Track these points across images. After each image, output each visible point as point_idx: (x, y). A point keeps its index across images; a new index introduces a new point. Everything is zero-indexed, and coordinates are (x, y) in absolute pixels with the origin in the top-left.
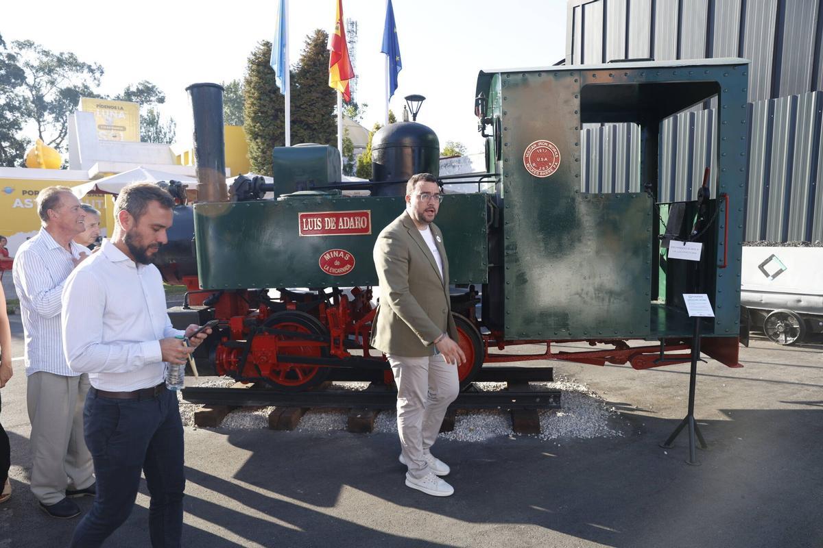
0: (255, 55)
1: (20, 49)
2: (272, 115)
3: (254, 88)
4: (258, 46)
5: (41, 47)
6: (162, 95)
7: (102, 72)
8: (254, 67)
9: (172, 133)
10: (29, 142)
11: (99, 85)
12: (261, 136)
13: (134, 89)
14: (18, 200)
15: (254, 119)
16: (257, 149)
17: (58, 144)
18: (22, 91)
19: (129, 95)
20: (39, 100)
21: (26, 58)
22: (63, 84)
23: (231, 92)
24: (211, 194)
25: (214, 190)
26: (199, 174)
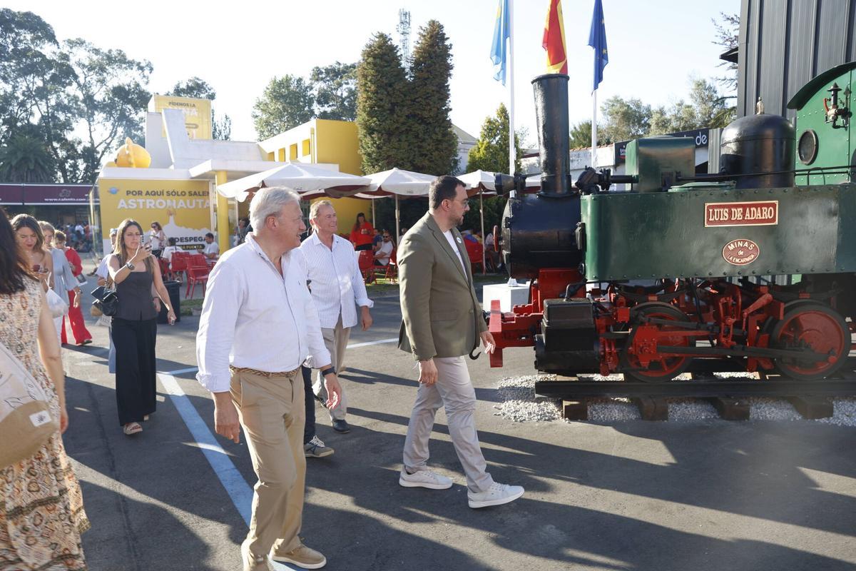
0: (370, 47)
1: (71, 48)
2: (388, 110)
3: (370, 81)
4: (373, 38)
5: (92, 46)
6: (212, 91)
7: (151, 69)
8: (370, 60)
9: (228, 130)
10: (80, 143)
11: (147, 83)
12: (377, 131)
13: (183, 86)
14: (122, 201)
15: (370, 114)
16: (372, 145)
17: (109, 144)
18: (72, 90)
19: (178, 92)
20: (89, 99)
21: (79, 57)
22: (112, 83)
23: (283, 88)
24: (559, 186)
25: (562, 182)
26: (550, 165)
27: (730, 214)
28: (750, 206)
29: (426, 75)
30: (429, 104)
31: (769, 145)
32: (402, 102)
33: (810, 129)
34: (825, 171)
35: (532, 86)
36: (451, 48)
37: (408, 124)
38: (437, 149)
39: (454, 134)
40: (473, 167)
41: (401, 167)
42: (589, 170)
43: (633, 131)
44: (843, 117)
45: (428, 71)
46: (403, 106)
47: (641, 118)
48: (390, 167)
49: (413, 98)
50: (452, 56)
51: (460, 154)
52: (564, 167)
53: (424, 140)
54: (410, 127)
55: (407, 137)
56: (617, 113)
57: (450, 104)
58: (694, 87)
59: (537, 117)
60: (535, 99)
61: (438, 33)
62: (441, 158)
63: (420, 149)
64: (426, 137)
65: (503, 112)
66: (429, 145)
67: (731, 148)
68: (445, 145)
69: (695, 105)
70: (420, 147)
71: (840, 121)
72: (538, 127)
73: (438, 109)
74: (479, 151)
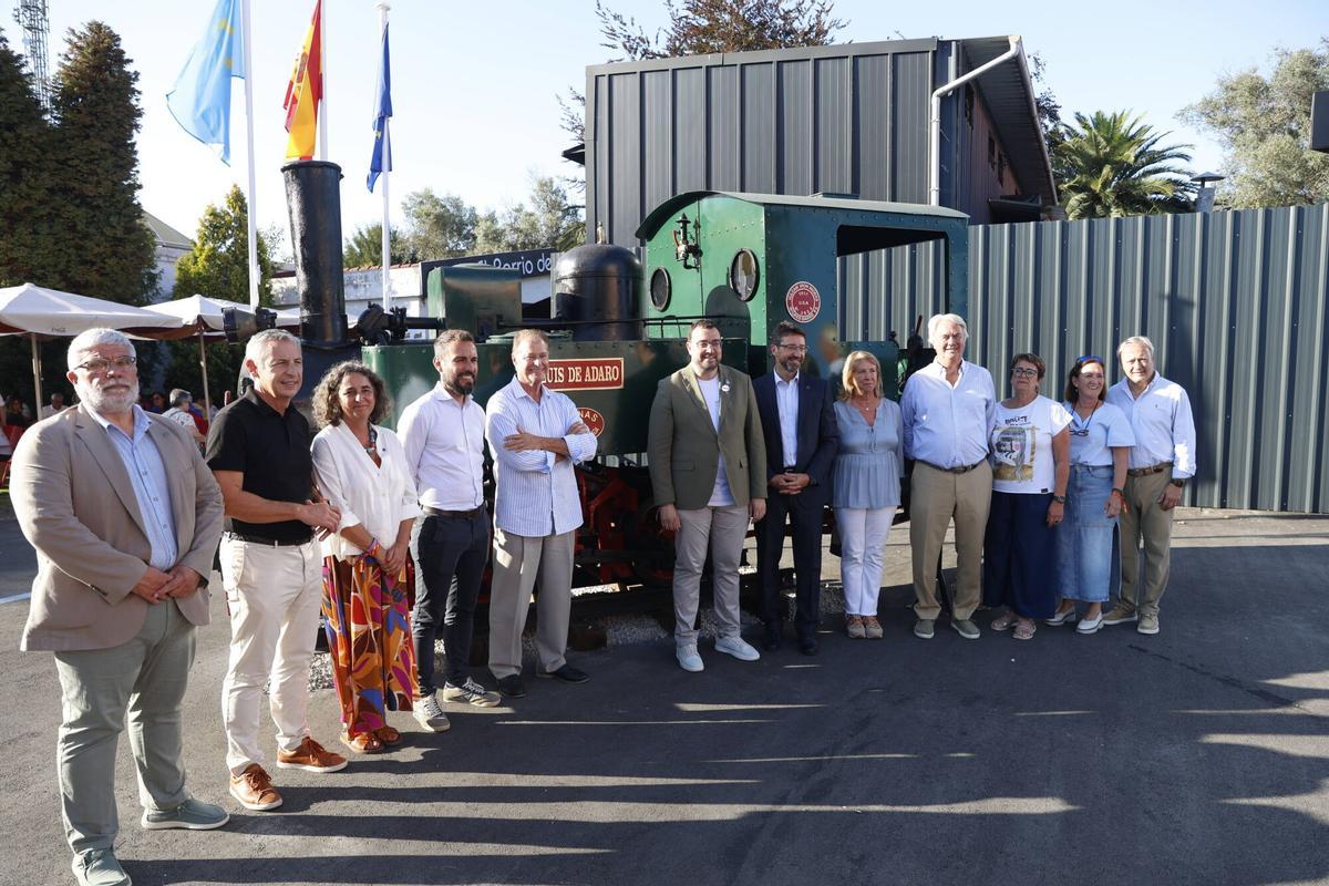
24: (329, 330)
25: (334, 325)
26: (313, 299)
27: (566, 373)
28: (591, 364)
29: (88, 120)
30: (93, 173)
31: (613, 284)
32: (38, 162)
33: (662, 267)
34: (680, 321)
35: (282, 175)
36: (136, 79)
37: (53, 204)
38: (114, 254)
39: (148, 230)
40: (185, 289)
41: (41, 281)
42: (374, 309)
43: (451, 245)
44: (694, 256)
45: (91, 114)
46: (41, 170)
47: (461, 225)
48: (16, 279)
49: (62, 157)
50: (139, 93)
51: (161, 265)
52: (336, 303)
53: (86, 236)
54: (59, 210)
55: (51, 227)
56: (428, 215)
57: (138, 176)
58: (536, 186)
59: (292, 225)
60: (288, 195)
61: (109, 48)
62: (122, 269)
63: (80, 252)
64: (92, 230)
65: (238, 200)
66: (98, 245)
67: (568, 286)
68: (130, 248)
69: (538, 213)
70: (79, 248)
71: (691, 260)
72: (293, 239)
73: (115, 184)
74: (196, 263)
